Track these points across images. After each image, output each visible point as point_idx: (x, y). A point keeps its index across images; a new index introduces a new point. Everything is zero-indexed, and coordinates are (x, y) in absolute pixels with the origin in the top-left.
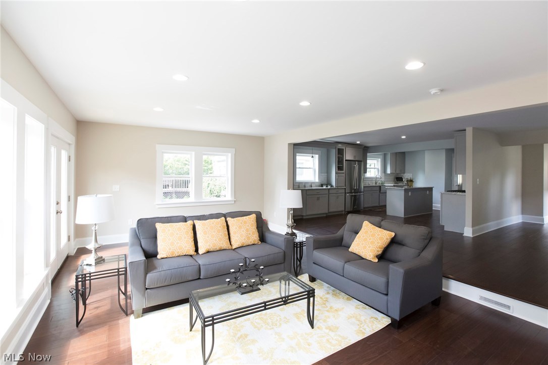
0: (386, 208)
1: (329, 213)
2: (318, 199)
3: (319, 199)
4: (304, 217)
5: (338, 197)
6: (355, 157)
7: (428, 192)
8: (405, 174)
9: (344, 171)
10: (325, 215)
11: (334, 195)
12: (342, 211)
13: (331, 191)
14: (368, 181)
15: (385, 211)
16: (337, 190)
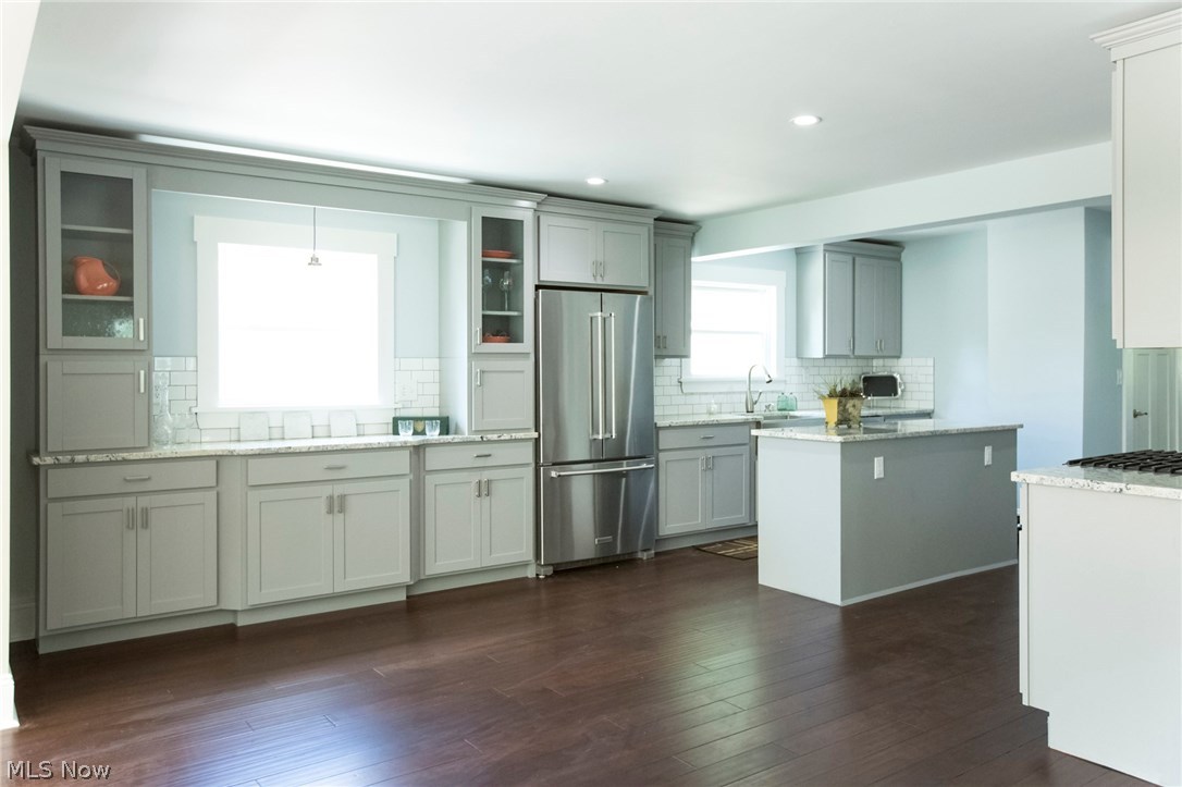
0: (755, 538)
1: (420, 582)
2: (337, 505)
3: (342, 510)
4: (242, 621)
5: (485, 489)
6: (600, 267)
7: (988, 451)
8: (902, 361)
9: (527, 344)
10: (401, 596)
11: (464, 476)
12: (525, 565)
13: (433, 459)
14: (704, 399)
15: (751, 560)
16: (484, 449)
